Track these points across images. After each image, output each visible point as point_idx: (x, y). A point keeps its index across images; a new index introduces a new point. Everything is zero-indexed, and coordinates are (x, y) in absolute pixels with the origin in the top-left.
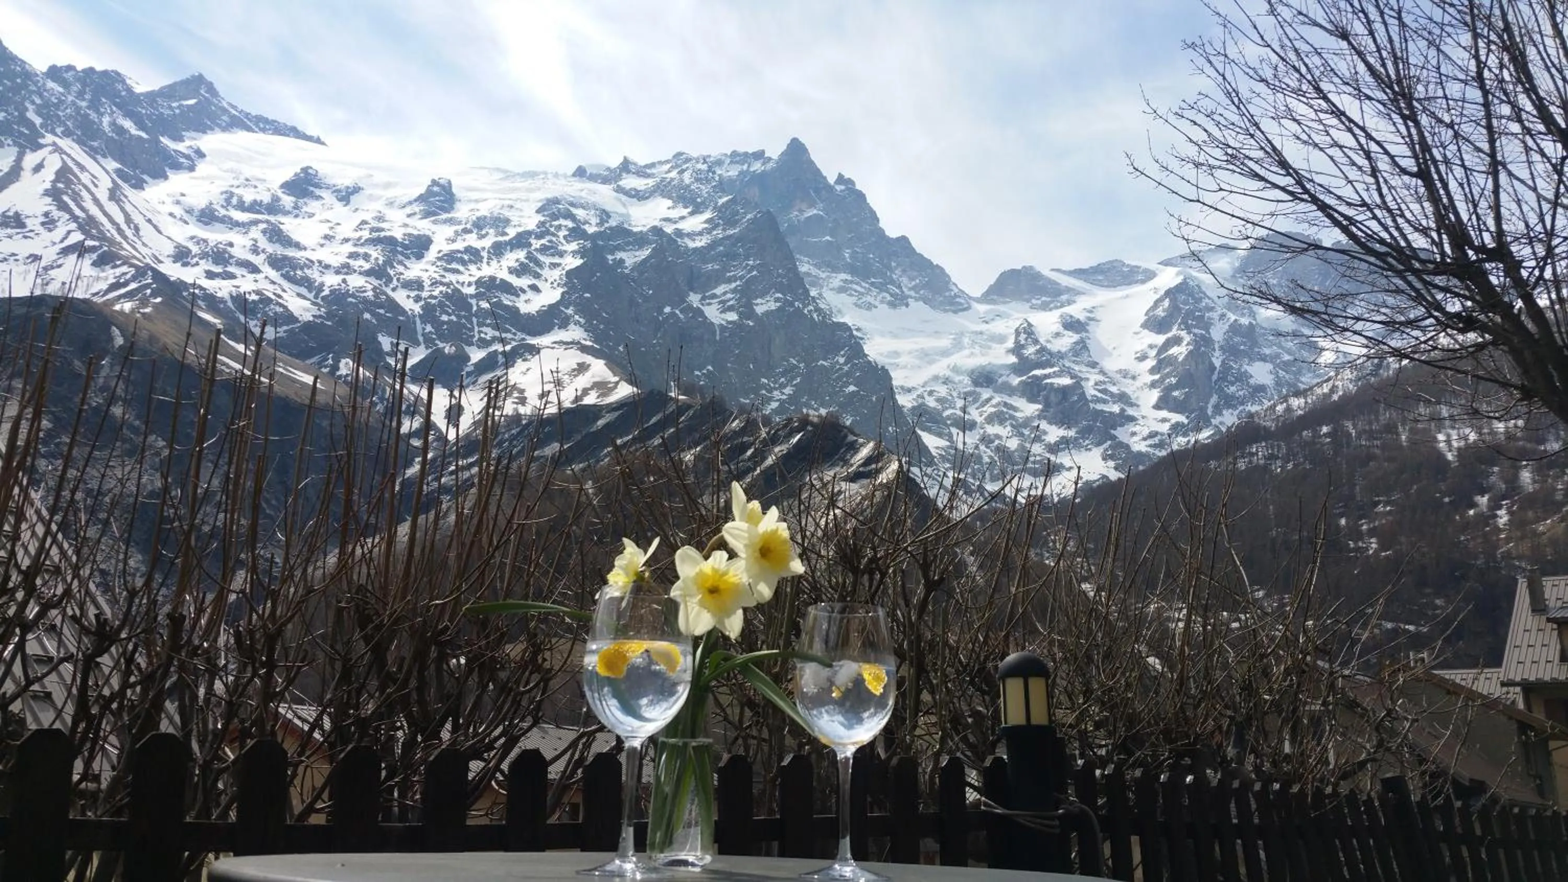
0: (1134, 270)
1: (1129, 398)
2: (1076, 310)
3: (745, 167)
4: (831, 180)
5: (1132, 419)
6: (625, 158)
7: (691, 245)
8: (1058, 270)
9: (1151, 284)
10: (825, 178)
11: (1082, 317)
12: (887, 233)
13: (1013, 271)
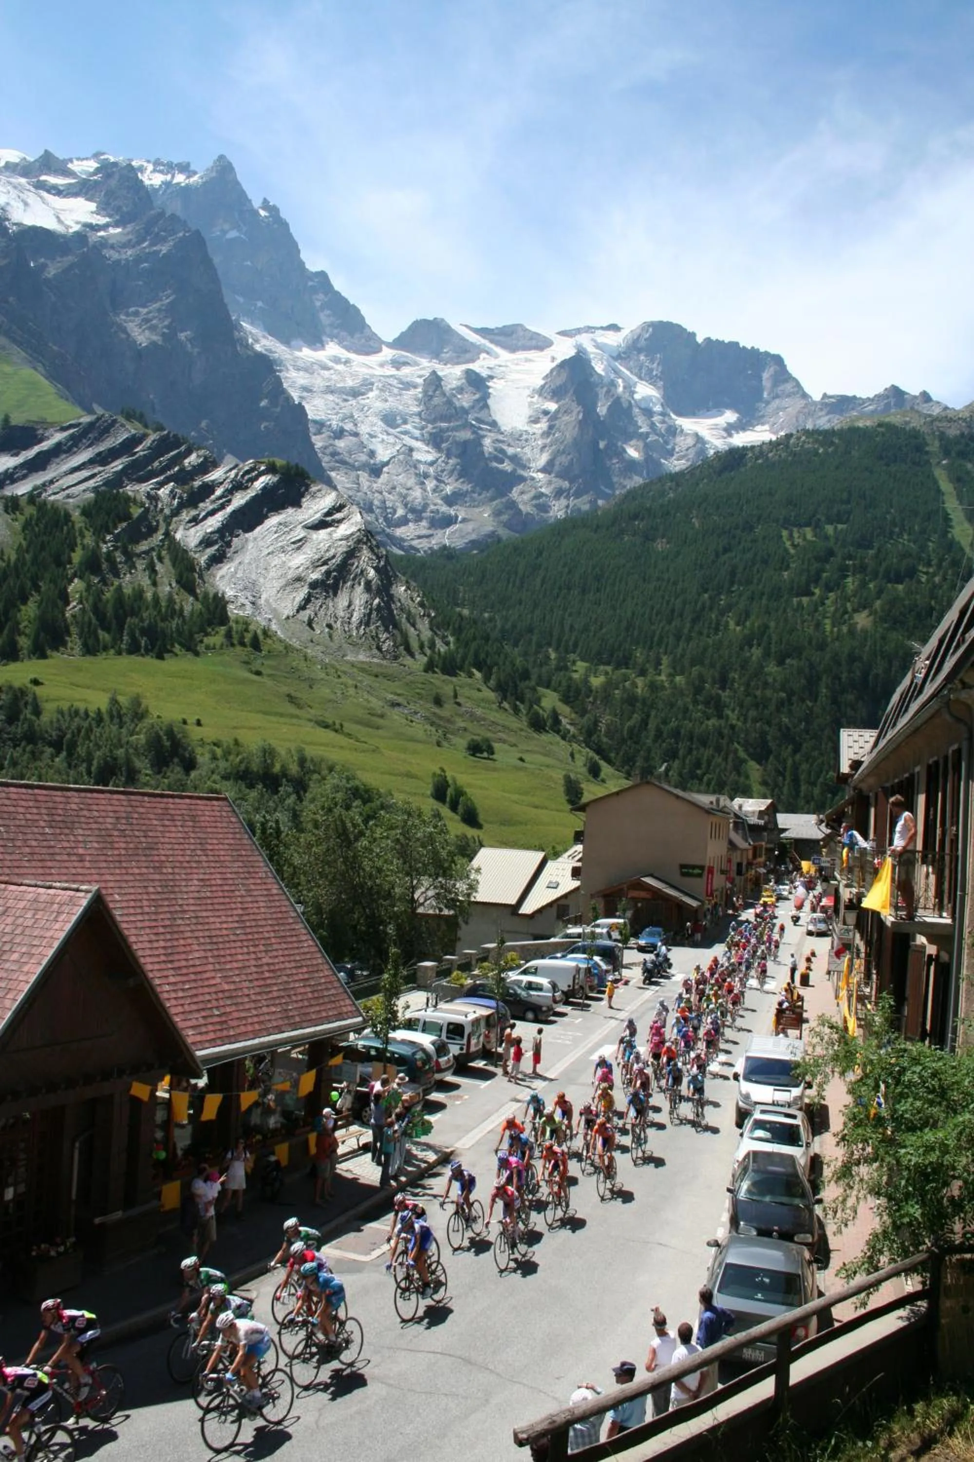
0: (536, 336)
1: (520, 459)
2: (480, 366)
3: (169, 177)
4: (257, 203)
5: (522, 479)
6: (46, 151)
7: (115, 256)
8: (466, 326)
9: (548, 352)
10: (250, 201)
11: (484, 373)
12: (307, 266)
13: (425, 321)
